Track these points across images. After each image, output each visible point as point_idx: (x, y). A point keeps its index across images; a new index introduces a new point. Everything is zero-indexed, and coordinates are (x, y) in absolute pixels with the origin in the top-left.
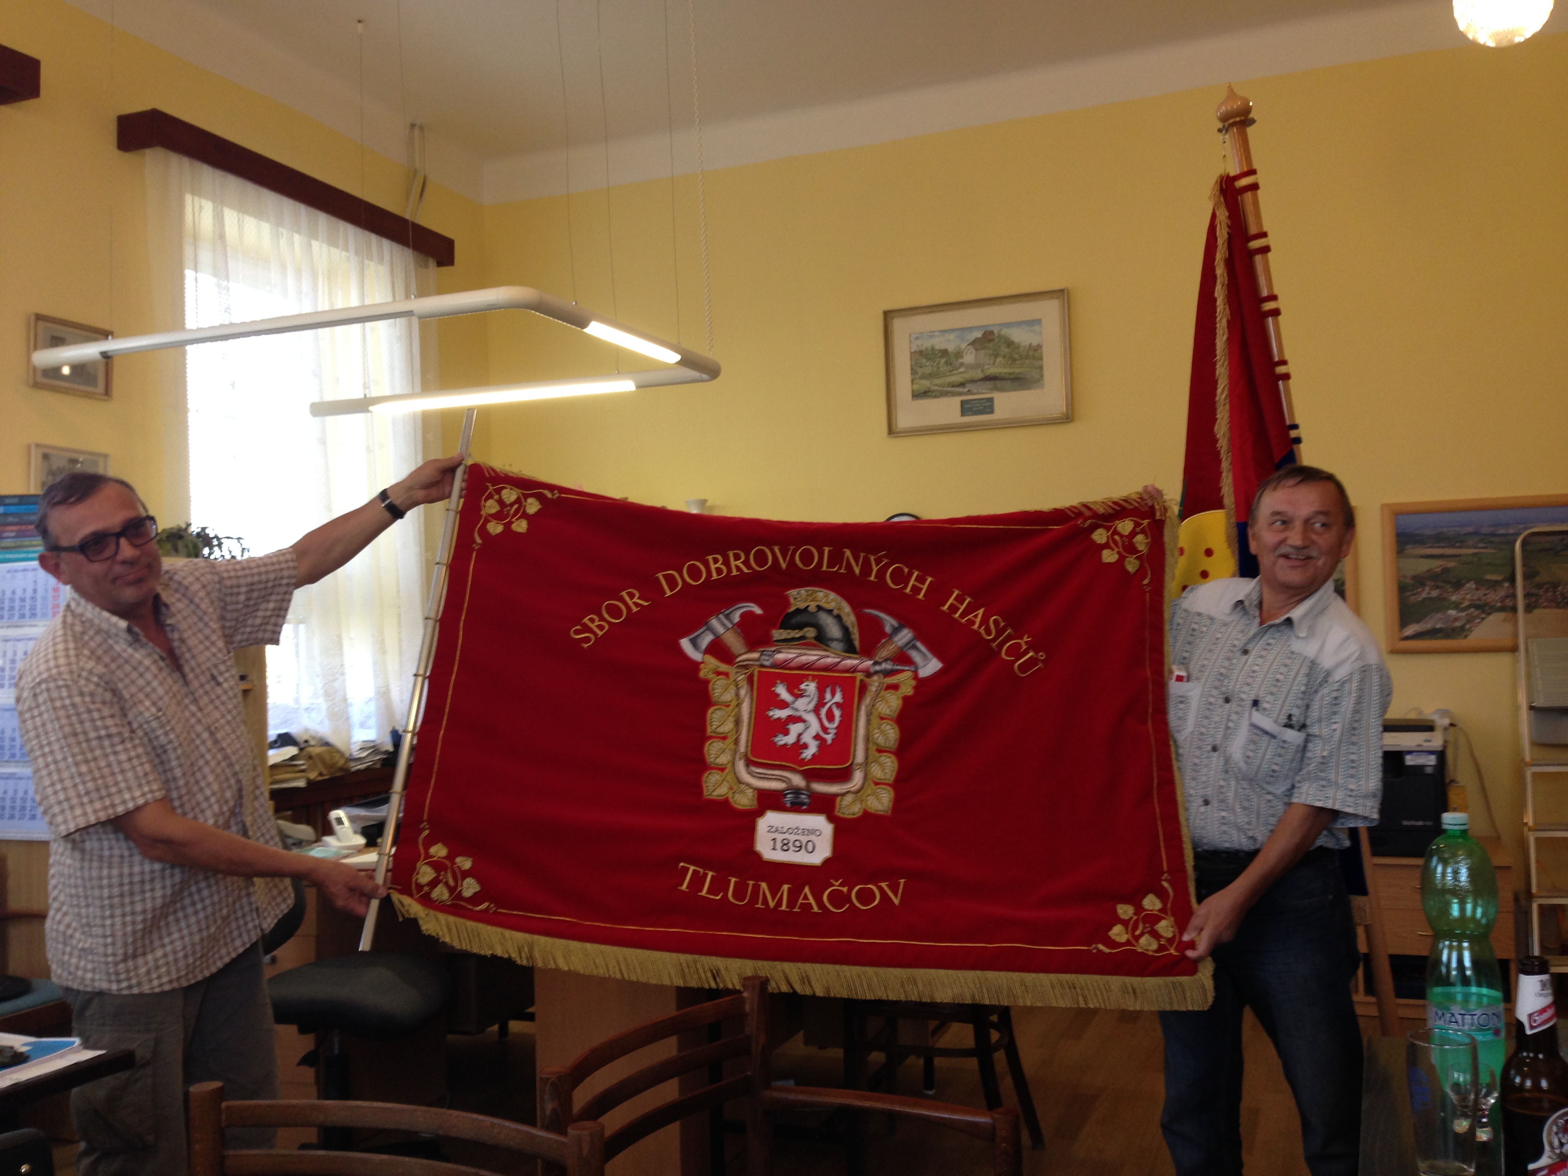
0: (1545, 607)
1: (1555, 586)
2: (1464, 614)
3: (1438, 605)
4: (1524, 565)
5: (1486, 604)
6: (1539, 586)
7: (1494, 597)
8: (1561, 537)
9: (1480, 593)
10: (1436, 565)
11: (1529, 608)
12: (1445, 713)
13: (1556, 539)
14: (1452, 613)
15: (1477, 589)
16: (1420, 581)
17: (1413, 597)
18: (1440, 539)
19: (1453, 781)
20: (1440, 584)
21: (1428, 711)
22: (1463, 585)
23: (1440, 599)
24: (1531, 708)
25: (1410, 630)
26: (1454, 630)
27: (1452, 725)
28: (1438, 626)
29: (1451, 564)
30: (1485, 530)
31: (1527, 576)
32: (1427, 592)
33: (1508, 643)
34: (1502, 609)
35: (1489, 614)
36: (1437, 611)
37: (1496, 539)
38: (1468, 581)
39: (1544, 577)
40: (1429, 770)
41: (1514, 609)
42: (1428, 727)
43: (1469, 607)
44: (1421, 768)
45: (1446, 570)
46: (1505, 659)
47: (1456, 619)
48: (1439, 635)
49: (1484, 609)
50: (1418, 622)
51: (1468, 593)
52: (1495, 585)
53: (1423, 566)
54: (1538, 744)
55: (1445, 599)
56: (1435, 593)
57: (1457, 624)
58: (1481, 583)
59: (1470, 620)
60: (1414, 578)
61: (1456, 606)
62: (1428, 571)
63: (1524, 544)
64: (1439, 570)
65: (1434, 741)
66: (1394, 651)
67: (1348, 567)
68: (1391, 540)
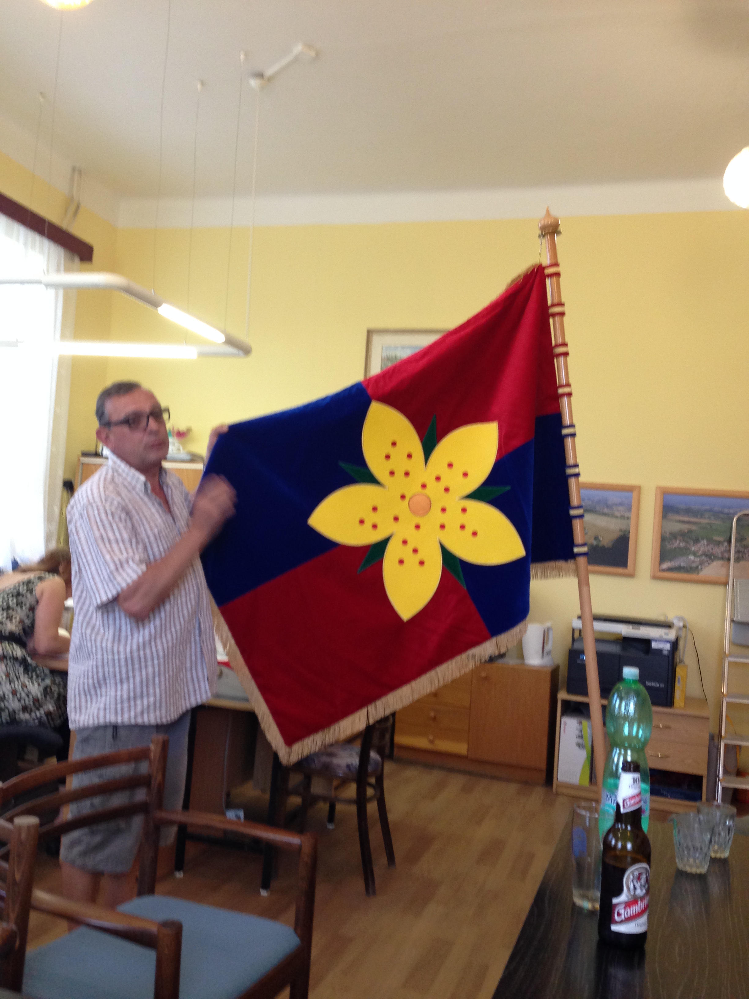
2: (699, 559)
3: (684, 552)
4: (737, 532)
5: (713, 555)
6: (744, 547)
7: (718, 550)
9: (710, 547)
10: (685, 527)
11: (737, 560)
12: (681, 619)
14: (692, 557)
15: (708, 545)
16: (674, 536)
17: (669, 546)
18: (688, 511)
19: (680, 661)
20: (686, 539)
21: (671, 617)
22: (700, 541)
23: (685, 548)
24: (732, 621)
26: (691, 568)
27: (684, 626)
28: (682, 565)
29: (694, 528)
30: (716, 509)
31: (738, 540)
32: (678, 543)
33: (723, 579)
34: (722, 558)
35: (713, 561)
36: (683, 555)
37: (722, 515)
38: (703, 539)
40: (666, 653)
41: (729, 559)
42: (669, 626)
43: (701, 555)
44: (661, 650)
45: (690, 531)
46: (719, 591)
47: (694, 562)
48: (682, 570)
49: (710, 557)
50: (671, 560)
51: (702, 547)
52: (719, 543)
53: (676, 527)
54: (733, 643)
55: (688, 548)
56: (682, 545)
57: (694, 565)
58: (710, 541)
59: (702, 563)
60: (671, 534)
61: (695, 554)
62: (680, 530)
63: (738, 520)
64: (686, 530)
65: (672, 635)
66: (655, 577)
67: (633, 523)
68: (659, 509)
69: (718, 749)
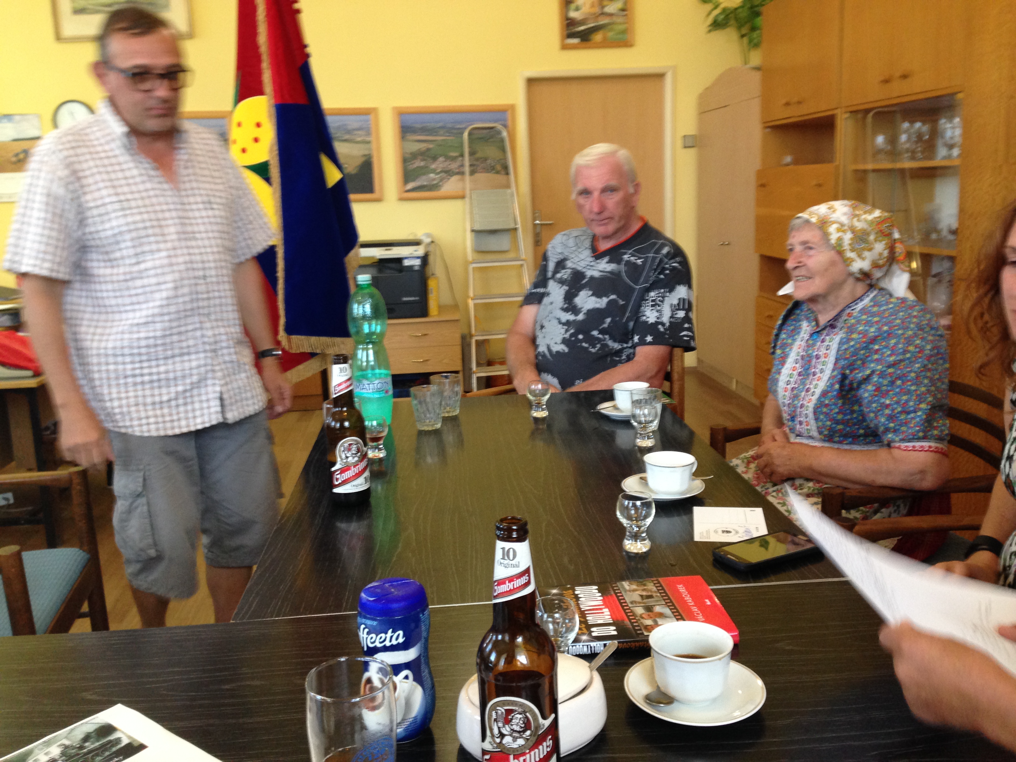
0: (480, 172)
1: (486, 159)
2: (439, 176)
3: (424, 171)
4: (470, 147)
5: (449, 171)
6: (477, 160)
7: (454, 166)
8: (488, 131)
9: (447, 163)
10: (423, 146)
11: (472, 173)
12: (428, 235)
13: (485, 131)
14: (432, 175)
15: (445, 161)
16: (414, 156)
17: (411, 166)
18: (425, 130)
19: (433, 274)
20: (426, 158)
21: (420, 235)
22: (438, 158)
23: (426, 167)
24: (473, 231)
25: (410, 186)
26: (433, 185)
27: (432, 242)
28: (425, 183)
29: (431, 146)
30: (450, 125)
31: (472, 154)
32: (419, 163)
33: (461, 194)
34: (458, 173)
35: (451, 176)
36: (424, 174)
37: (455, 131)
38: (441, 156)
39: (478, 155)
40: (417, 268)
41: (462, 173)
42: (417, 243)
43: (441, 172)
44: (411, 267)
45: (428, 150)
46: (458, 204)
47: (434, 179)
48: (425, 189)
49: (449, 173)
50: (413, 180)
51: (440, 164)
52: (454, 159)
53: (415, 147)
54: (479, 251)
56: (422, 164)
57: (435, 182)
58: (448, 158)
59: (442, 180)
60: (411, 154)
61: (434, 171)
62: (419, 149)
63: (470, 134)
64: (425, 149)
65: (420, 251)
66: (402, 199)
67: (374, 146)
68: (397, 130)
69: (469, 345)
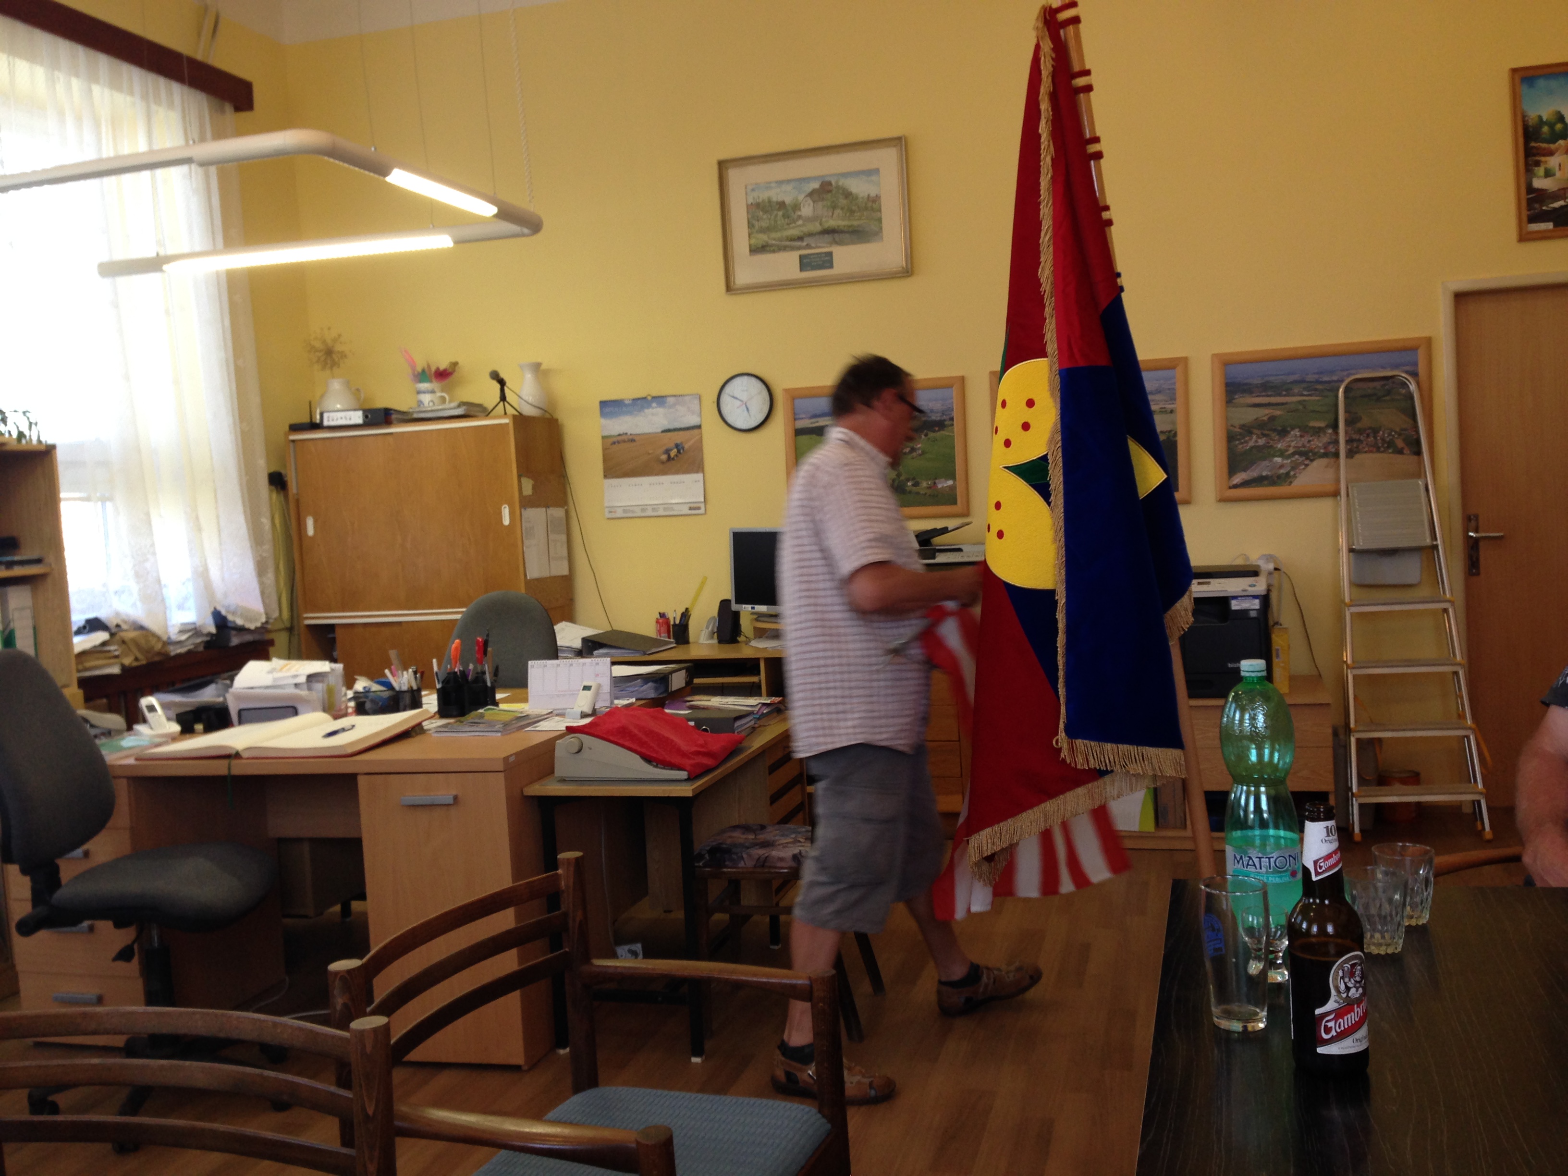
0: (1366, 452)
1: (1375, 431)
2: (1289, 461)
3: (1264, 453)
4: (1347, 411)
5: (1311, 451)
6: (1360, 431)
7: (1318, 443)
8: (1382, 383)
9: (1305, 440)
10: (1263, 414)
11: (1350, 454)
12: (1269, 558)
13: (1377, 384)
14: (1278, 460)
15: (1301, 436)
16: (1248, 430)
17: (1240, 447)
18: (1266, 388)
19: (1277, 623)
20: (1266, 432)
21: (1255, 557)
22: (1289, 432)
23: (1267, 446)
24: (1351, 550)
25: (1238, 479)
26: (1279, 477)
27: (1276, 569)
28: (1264, 474)
29: (1278, 413)
30: (1310, 378)
31: (1348, 423)
32: (1254, 441)
33: (1330, 488)
34: (1325, 455)
35: (1312, 460)
36: (1264, 459)
37: (1319, 387)
38: (1293, 429)
39: (1365, 422)
40: (1253, 614)
41: (1337, 455)
42: (1254, 573)
43: (1294, 454)
44: (1245, 612)
45: (1272, 419)
46: (1326, 505)
47: (1281, 466)
48: (1266, 482)
49: (1309, 455)
50: (1245, 470)
51: (1293, 440)
52: (1318, 431)
53: (1249, 415)
54: (1359, 585)
55: (1271, 446)
56: (1261, 442)
57: (1282, 471)
58: (1305, 430)
59: (1295, 467)
60: (1242, 427)
61: (1282, 453)
62: (1256, 419)
63: (1347, 390)
64: (1265, 418)
65: (1260, 586)
66: (1223, 500)
67: (1180, 417)
68: (1220, 391)
